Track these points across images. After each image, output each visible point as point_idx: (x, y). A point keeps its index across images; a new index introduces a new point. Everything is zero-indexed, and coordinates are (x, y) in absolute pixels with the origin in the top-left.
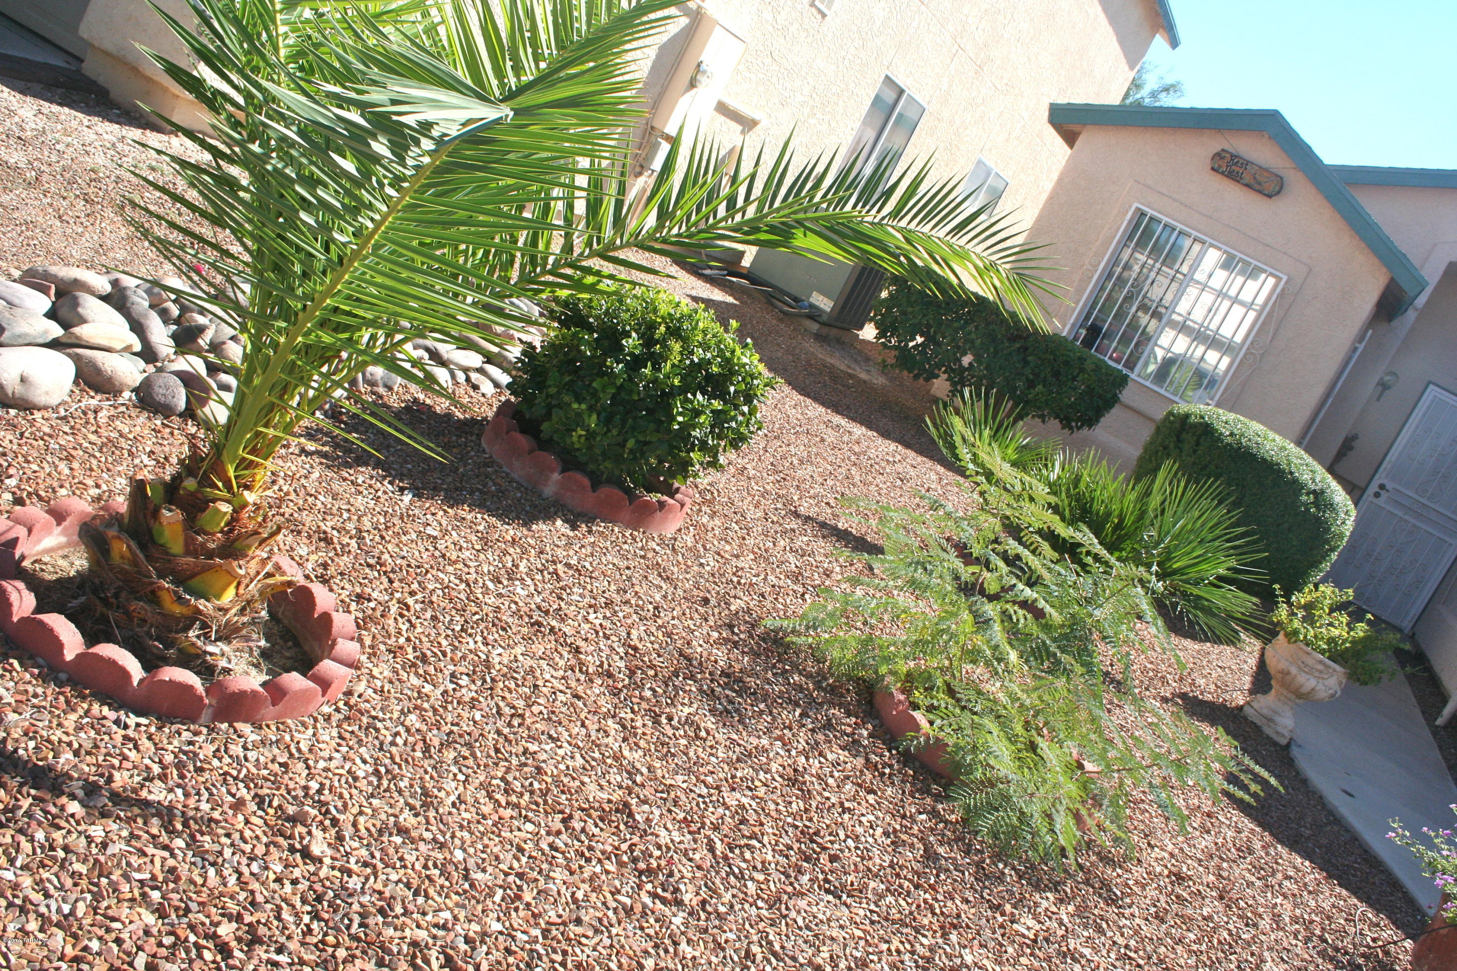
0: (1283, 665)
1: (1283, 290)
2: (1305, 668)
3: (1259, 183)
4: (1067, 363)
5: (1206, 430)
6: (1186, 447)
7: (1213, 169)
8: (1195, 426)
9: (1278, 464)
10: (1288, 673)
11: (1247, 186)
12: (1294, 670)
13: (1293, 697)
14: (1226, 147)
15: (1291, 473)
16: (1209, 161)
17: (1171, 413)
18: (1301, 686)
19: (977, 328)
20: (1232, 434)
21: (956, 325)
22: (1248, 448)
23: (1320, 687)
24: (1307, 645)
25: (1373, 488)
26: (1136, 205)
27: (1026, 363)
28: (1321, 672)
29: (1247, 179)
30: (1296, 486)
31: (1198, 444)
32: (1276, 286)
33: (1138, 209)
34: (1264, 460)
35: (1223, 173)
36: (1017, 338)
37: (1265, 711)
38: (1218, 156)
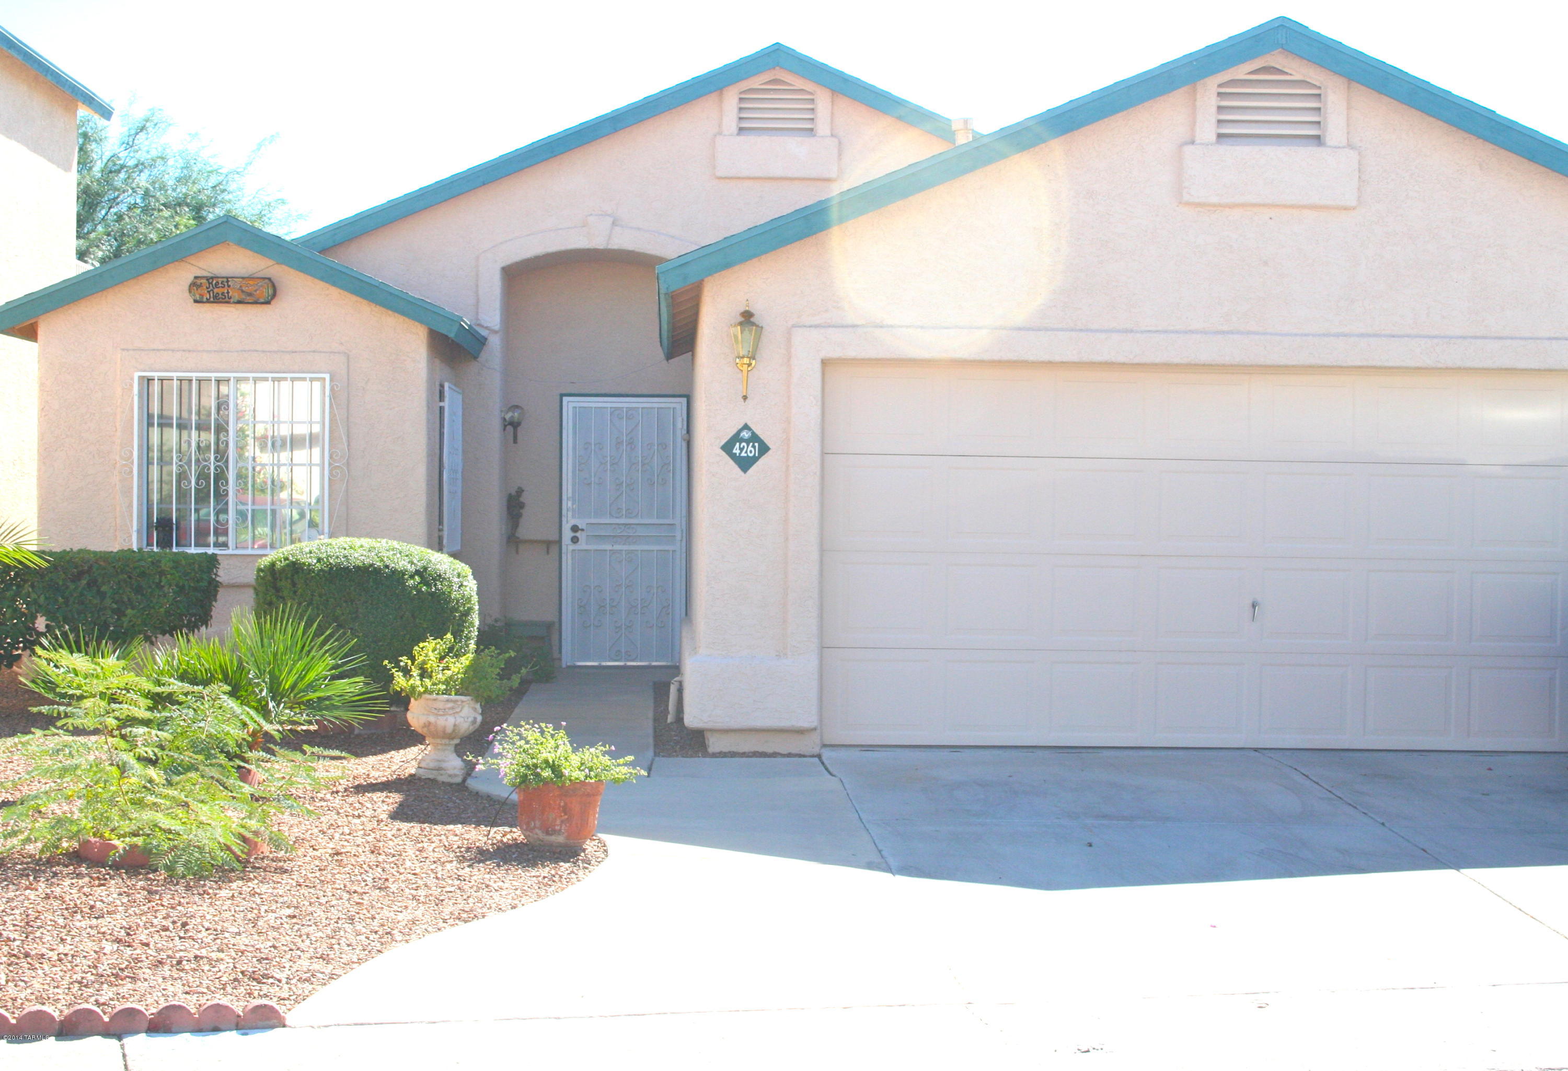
0: (423, 720)
1: (332, 389)
2: (438, 712)
3: (250, 295)
4: (143, 574)
5: (295, 568)
6: (285, 593)
7: (196, 301)
8: (283, 569)
9: (372, 565)
10: (430, 723)
11: (239, 302)
12: (432, 719)
13: (447, 741)
14: (199, 273)
15: (387, 567)
16: (187, 294)
17: (260, 570)
18: (445, 727)
19: (33, 586)
20: (319, 560)
21: (8, 594)
22: (338, 565)
23: (459, 720)
24: (431, 693)
25: (567, 534)
26: (137, 375)
27: (102, 595)
28: (453, 708)
29: (236, 296)
30: (397, 576)
31: (294, 584)
32: (324, 387)
33: (141, 378)
34: (358, 568)
35: (208, 301)
36: (80, 574)
37: (432, 765)
38: (194, 285)
